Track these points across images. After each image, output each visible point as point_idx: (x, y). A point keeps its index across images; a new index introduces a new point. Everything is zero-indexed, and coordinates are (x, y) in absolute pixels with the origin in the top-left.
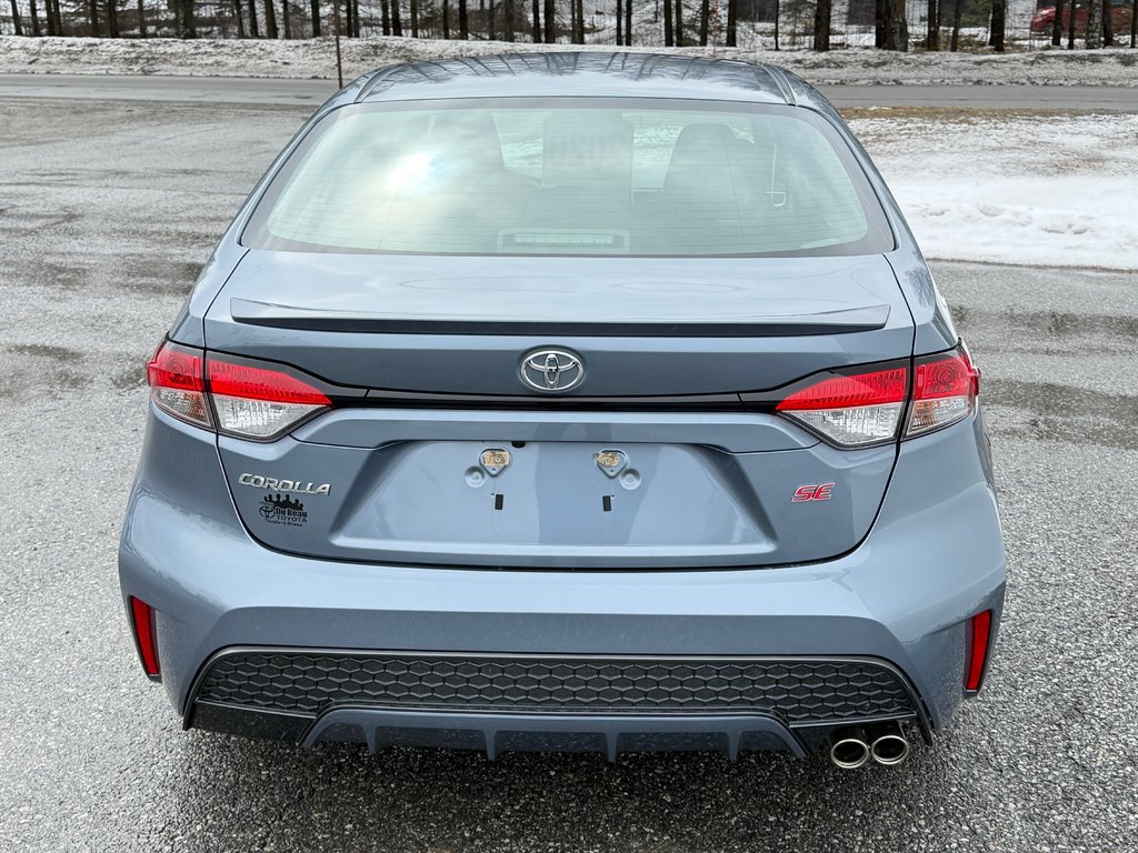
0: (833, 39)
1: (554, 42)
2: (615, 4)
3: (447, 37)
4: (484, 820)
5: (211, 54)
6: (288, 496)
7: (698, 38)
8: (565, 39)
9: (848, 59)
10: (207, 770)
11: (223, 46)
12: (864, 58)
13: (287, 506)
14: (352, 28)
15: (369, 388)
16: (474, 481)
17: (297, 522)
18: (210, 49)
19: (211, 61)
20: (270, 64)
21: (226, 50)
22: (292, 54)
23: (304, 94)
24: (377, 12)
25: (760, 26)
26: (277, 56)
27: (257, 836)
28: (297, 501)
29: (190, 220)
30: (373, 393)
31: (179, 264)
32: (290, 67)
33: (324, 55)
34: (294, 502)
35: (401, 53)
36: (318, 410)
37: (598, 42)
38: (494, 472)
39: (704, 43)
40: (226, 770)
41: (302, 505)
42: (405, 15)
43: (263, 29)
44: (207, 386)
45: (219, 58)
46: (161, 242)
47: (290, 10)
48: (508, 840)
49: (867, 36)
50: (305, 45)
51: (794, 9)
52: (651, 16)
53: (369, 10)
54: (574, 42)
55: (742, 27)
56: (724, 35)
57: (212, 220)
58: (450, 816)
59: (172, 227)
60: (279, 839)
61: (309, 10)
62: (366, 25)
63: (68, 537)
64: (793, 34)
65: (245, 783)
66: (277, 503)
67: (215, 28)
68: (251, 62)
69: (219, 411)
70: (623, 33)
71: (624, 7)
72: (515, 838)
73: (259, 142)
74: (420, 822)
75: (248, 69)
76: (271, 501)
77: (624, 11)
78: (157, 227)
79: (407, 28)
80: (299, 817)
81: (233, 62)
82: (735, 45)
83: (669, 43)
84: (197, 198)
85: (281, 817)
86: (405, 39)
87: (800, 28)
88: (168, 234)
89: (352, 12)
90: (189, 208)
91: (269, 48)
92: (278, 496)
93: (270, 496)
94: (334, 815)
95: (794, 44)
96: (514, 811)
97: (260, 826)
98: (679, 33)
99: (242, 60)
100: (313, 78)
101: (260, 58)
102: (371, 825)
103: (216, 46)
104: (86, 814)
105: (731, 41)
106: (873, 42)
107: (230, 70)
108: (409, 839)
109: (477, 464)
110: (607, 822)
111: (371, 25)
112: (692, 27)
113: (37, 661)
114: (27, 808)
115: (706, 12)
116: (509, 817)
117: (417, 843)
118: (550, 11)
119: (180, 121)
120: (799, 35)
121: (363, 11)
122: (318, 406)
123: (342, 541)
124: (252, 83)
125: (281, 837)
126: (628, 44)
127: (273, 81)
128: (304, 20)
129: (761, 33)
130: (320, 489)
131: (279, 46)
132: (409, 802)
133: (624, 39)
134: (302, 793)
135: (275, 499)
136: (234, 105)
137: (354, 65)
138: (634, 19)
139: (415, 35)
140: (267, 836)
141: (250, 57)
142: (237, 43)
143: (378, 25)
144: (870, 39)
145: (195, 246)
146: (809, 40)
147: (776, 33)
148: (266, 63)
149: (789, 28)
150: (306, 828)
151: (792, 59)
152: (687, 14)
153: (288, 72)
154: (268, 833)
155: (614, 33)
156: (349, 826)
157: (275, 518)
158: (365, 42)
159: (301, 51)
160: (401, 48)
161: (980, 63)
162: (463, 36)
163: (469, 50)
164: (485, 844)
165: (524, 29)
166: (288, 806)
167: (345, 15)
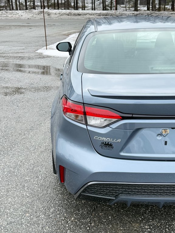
0: (138, 8)
1: (78, 10)
2: (91, 1)
3: (55, 9)
4: (143, 214)
5: (5, 14)
6: (108, 143)
7: (110, 9)
8: (80, 9)
9: (144, 13)
10: (69, 201)
11: (8, 12)
12: (147, 13)
13: (108, 145)
14: (34, 7)
15: (133, 114)
16: (159, 138)
17: (111, 149)
18: (5, 13)
19: (5, 16)
20: (18, 16)
21: (8, 13)
22: (23, 14)
23: (28, 23)
24: (39, 4)
25: (122, 6)
26: (20, 14)
27: (88, 221)
28: (111, 144)
29: (12, 53)
30: (134, 116)
31: (13, 64)
32: (22, 17)
33: (30, 14)
34: (110, 144)
35: (47, 13)
36: (117, 120)
37: (88, 10)
38: (165, 135)
39: (111, 10)
40: (73, 201)
41: (112, 145)
42: (46, 4)
43: (15, 8)
44: (85, 114)
45: (7, 15)
46: (7, 58)
47: (20, 3)
48: (151, 221)
49: (145, 8)
50: (26, 12)
51: (129, 2)
52: (99, 4)
53: (38, 3)
54: (82, 10)
55: (118, 6)
56: (115, 8)
57: (17, 53)
58: (134, 213)
59: (8, 55)
60: (94, 222)
61: (24, 4)
62: (37, 6)
63: (12, 135)
64: (129, 7)
65: (79, 204)
66: (105, 144)
67: (4, 8)
68: (14, 16)
69: (88, 120)
70: (93, 8)
71: (93, 2)
72: (153, 219)
73: (21, 34)
74: (127, 215)
75: (14, 17)
76: (103, 143)
77: (93, 3)
78: (5, 55)
79: (46, 7)
80: (97, 215)
81: (10, 16)
82: (117, 10)
83: (103, 10)
84: (12, 48)
85: (92, 215)
86: (46, 10)
87: (130, 6)
88: (8, 57)
89: (34, 4)
90: (10, 50)
91: (18, 13)
92: (106, 142)
93: (103, 142)
94: (105, 214)
95: (129, 9)
96: (149, 211)
97: (88, 218)
98: (105, 7)
99: (12, 15)
100: (28, 19)
101: (16, 15)
102: (116, 216)
103: (6, 12)
104: (43, 216)
105: (116, 9)
106: (146, 9)
107: (10, 17)
108: (126, 221)
109: (160, 133)
110: (173, 214)
111: (38, 7)
112: (108, 6)
113: (16, 170)
114: (28, 214)
115: (111, 2)
116: (148, 213)
117: (129, 222)
118: (77, 3)
119: (3, 30)
120: (130, 7)
121: (36, 4)
122: (117, 119)
123: (122, 154)
124: (15, 20)
125: (94, 221)
126: (94, 10)
127: (19, 20)
128: (24, 6)
129: (122, 7)
130: (118, 141)
131: (19, 12)
132: (122, 209)
133: (94, 9)
134: (94, 207)
135: (104, 143)
136: (13, 26)
137: (37, 16)
138: (96, 5)
139: (48, 9)
140: (91, 221)
141: (14, 14)
142: (11, 11)
143: (39, 7)
144: (146, 8)
145: (15, 59)
146: (133, 9)
147: (126, 7)
148: (17, 16)
149: (128, 6)
150: (99, 218)
151: (132, 13)
152: (107, 3)
153: (22, 18)
154: (91, 220)
155: (91, 8)
156: (110, 217)
157: (104, 148)
158: (39, 11)
159: (25, 13)
160: (47, 12)
161: (172, 14)
162: (58, 9)
163: (62, 12)
164: (146, 222)
165: (71, 7)
166: (92, 211)
167: (32, 5)
